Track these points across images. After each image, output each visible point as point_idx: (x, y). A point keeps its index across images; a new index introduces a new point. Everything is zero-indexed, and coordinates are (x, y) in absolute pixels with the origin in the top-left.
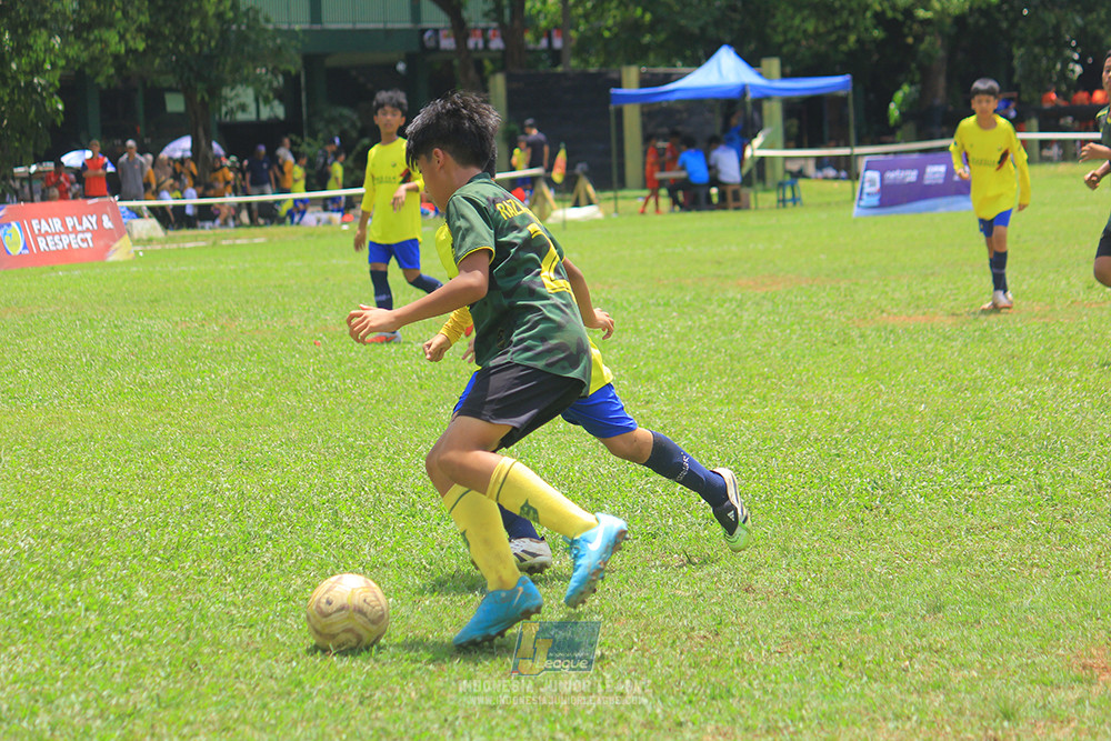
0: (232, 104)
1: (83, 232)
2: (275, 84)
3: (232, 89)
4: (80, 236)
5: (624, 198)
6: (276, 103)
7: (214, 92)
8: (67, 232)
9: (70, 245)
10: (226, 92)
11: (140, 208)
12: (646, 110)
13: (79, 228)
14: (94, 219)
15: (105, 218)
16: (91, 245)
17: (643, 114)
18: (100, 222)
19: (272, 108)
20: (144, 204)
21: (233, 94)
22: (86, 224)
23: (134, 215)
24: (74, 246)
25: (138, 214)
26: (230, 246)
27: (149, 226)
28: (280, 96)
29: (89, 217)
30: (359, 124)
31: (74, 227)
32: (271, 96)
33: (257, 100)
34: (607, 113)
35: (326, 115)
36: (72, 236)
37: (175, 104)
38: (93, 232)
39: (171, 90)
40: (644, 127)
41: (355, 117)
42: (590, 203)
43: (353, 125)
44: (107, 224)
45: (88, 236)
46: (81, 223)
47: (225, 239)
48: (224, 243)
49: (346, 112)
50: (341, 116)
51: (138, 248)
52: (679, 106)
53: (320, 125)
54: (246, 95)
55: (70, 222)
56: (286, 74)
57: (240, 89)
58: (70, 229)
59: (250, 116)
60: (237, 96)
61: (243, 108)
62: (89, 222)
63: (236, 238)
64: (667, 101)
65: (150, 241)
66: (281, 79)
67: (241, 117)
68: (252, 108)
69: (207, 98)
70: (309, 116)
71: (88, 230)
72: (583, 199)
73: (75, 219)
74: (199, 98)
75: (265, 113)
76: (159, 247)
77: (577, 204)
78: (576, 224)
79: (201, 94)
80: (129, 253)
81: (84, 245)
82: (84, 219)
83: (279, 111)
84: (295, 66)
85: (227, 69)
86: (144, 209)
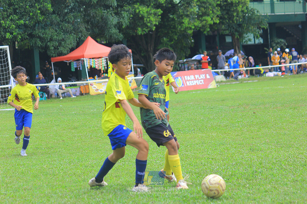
0: (246, 39)
1: (201, 79)
2: (260, 32)
3: (246, 34)
4: (200, 81)
6: (260, 38)
7: (241, 35)
8: (196, 80)
9: (196, 83)
10: (245, 35)
11: (218, 72)
13: (199, 78)
14: (204, 75)
15: (207, 75)
16: (203, 83)
18: (206, 76)
19: (259, 40)
20: (219, 70)
21: (247, 36)
22: (201, 77)
23: (216, 74)
24: (198, 84)
25: (217, 73)
26: (246, 83)
27: (221, 78)
28: (262, 36)
29: (203, 75)
30: (286, 44)
31: (198, 78)
32: (259, 36)
33: (254, 37)
35: (276, 42)
36: (197, 81)
37: (229, 39)
38: (203, 79)
39: (228, 35)
43: (285, 45)
44: (208, 77)
45: (202, 81)
46: (200, 77)
47: (245, 81)
48: (244, 82)
49: (282, 40)
50: (281, 41)
51: (218, 84)
53: (274, 45)
54: (251, 36)
55: (197, 76)
56: (263, 29)
57: (249, 34)
58: (197, 79)
59: (252, 42)
60: (248, 36)
61: (250, 40)
62: (202, 76)
63: (248, 80)
65: (221, 82)
66: (262, 31)
67: (249, 43)
68: (253, 40)
69: (238, 37)
70: (271, 42)
71: (202, 79)
73: (198, 75)
74: (236, 37)
75: (257, 42)
76: (224, 84)
79: (237, 36)
80: (215, 86)
81: (201, 84)
82: (201, 76)
83: (261, 41)
84: (266, 26)
85: (245, 28)
86: (220, 72)
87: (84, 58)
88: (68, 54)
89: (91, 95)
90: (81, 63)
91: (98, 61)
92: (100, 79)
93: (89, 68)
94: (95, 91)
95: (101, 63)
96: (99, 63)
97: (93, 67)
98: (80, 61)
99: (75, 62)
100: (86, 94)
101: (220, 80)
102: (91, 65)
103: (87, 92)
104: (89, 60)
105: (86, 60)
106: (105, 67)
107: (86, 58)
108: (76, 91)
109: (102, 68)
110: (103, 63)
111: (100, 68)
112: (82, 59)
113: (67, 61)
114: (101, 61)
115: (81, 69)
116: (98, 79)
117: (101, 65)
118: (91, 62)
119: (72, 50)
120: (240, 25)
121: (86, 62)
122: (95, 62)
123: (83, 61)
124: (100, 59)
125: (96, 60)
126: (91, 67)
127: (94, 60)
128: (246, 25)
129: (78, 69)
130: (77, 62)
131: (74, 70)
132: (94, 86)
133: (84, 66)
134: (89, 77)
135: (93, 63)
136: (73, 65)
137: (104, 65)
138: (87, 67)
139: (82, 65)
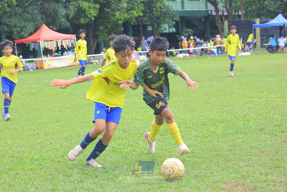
0: (163, 28)
2: (173, 24)
3: (163, 25)
5: (256, 50)
6: (173, 28)
7: (159, 25)
10: (162, 25)
12: (261, 29)
17: (260, 30)
19: (172, 29)
21: (163, 26)
23: (140, 55)
28: (174, 26)
32: (172, 26)
33: (169, 27)
34: (252, 29)
35: (185, 31)
37: (150, 28)
39: (149, 25)
40: (261, 33)
41: (192, 31)
42: (248, 51)
43: (192, 33)
49: (190, 30)
50: (189, 31)
52: (269, 28)
53: (184, 33)
54: (166, 26)
56: (176, 21)
57: (165, 25)
59: (167, 31)
60: (164, 26)
61: (166, 29)
64: (266, 27)
66: (175, 22)
67: (165, 31)
68: (168, 29)
69: (157, 27)
70: (181, 31)
72: (246, 50)
74: (155, 27)
75: (171, 31)
77: (245, 52)
78: (244, 56)
79: (156, 26)
83: (174, 30)
84: (178, 19)
85: (162, 20)
86: (142, 53)
87: (39, 40)
88: (28, 37)
89: (44, 69)
90: (37, 45)
91: (50, 43)
92: (51, 57)
93: (43, 48)
94: (47, 66)
95: (53, 45)
96: (51, 45)
97: (46, 48)
98: (37, 43)
99: (33, 44)
100: (41, 68)
101: (142, 60)
102: (45, 46)
103: (42, 67)
104: (43, 42)
105: (41, 42)
106: (55, 48)
107: (41, 41)
108: (33, 66)
109: (53, 49)
110: (54, 45)
111: (52, 49)
112: (38, 41)
113: (27, 42)
114: (52, 43)
115: (37, 49)
116: (50, 57)
117: (53, 47)
118: (45, 44)
119: (31, 34)
120: (158, 18)
121: (41, 44)
122: (48, 44)
123: (39, 43)
124: (52, 42)
125: (49, 42)
126: (45, 48)
127: (47, 42)
128: (162, 18)
129: (35, 49)
130: (34, 43)
131: (32, 50)
132: (47, 62)
133: (39, 47)
134: (43, 55)
135: (46, 44)
136: (32, 46)
137: (55, 47)
138: (42, 48)
139: (38, 46)
